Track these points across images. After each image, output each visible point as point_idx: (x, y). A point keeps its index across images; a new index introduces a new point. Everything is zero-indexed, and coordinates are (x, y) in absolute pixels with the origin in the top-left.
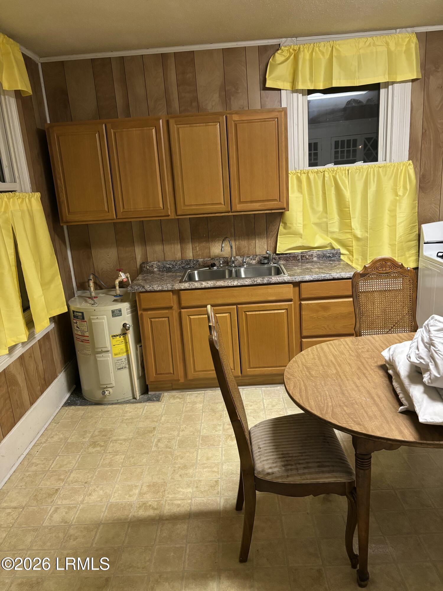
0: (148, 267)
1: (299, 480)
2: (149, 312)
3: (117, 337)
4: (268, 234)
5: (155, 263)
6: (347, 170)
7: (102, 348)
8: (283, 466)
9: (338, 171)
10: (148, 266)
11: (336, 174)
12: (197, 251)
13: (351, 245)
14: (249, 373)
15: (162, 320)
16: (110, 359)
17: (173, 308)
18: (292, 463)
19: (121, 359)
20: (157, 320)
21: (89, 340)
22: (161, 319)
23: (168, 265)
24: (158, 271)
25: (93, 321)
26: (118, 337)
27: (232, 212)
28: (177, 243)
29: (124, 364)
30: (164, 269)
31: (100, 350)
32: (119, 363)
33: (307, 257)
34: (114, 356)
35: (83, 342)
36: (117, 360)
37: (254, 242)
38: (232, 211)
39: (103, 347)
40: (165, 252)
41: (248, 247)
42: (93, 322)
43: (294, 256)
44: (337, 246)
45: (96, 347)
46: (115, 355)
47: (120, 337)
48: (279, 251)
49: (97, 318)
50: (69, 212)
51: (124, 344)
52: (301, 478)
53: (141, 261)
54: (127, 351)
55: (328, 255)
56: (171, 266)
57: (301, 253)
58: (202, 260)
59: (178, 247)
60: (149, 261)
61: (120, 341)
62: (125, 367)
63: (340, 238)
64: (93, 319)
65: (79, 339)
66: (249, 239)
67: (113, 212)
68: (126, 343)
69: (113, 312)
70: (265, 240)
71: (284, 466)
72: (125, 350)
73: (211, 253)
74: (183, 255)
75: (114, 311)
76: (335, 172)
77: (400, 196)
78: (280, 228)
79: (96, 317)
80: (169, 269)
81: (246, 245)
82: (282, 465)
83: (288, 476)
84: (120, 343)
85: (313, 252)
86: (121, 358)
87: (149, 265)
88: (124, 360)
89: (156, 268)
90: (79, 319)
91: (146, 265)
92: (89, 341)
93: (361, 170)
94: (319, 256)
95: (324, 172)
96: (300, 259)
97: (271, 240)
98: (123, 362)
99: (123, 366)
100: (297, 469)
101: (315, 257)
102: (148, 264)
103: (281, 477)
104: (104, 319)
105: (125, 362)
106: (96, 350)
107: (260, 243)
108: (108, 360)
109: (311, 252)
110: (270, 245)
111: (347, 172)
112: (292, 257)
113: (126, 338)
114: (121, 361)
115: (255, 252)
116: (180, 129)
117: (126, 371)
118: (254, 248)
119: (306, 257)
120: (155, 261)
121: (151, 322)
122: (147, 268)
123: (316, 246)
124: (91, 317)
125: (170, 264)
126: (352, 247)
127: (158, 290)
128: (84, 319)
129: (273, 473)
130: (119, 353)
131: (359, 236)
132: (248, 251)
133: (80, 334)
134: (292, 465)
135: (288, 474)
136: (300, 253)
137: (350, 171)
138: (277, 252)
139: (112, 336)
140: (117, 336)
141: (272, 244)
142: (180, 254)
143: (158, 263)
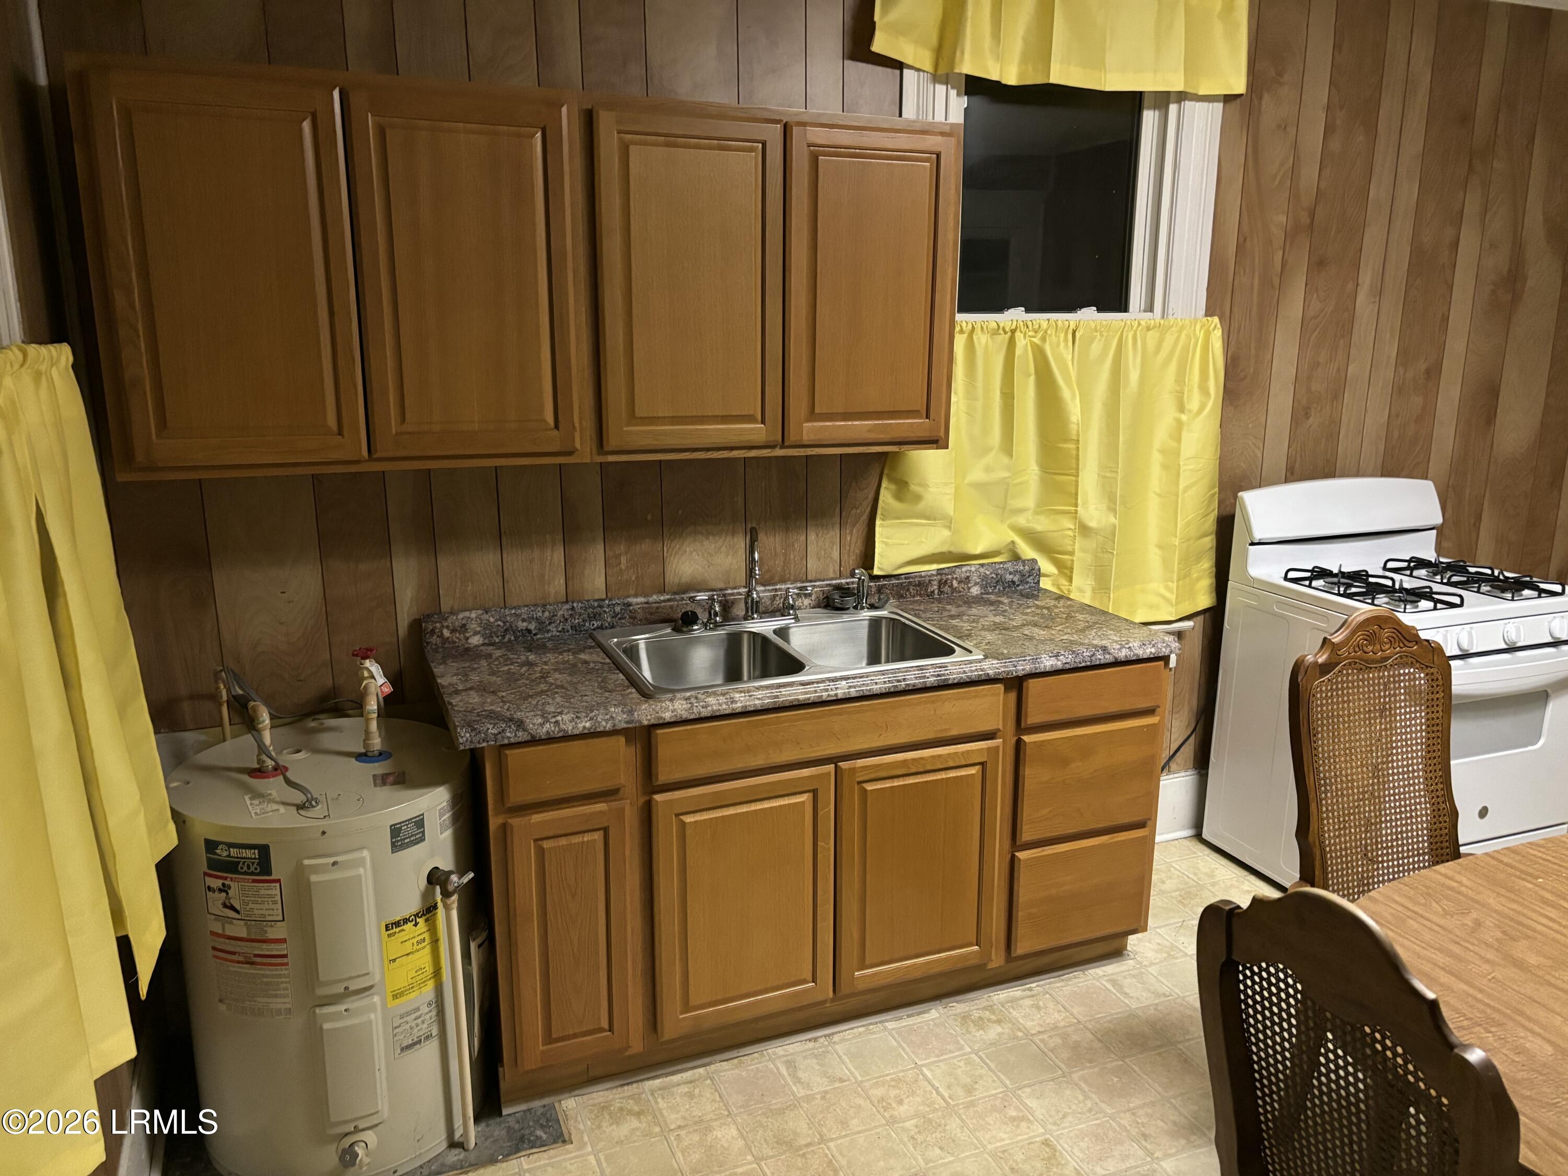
0: (446, 633)
2: (536, 818)
3: (405, 927)
4: (844, 514)
5: (473, 615)
6: (1070, 331)
7: (350, 978)
9: (1049, 332)
10: (448, 627)
11: (1043, 339)
12: (621, 569)
13: (1070, 548)
14: (861, 986)
15: (583, 843)
16: (376, 1018)
17: (621, 792)
19: (418, 1009)
20: (563, 841)
21: (285, 956)
22: (576, 839)
23: (524, 620)
24: (483, 645)
25: (314, 878)
26: (410, 925)
27: (783, 446)
28: (554, 544)
29: (425, 1026)
30: (507, 637)
31: (340, 989)
32: (408, 1027)
33: (955, 584)
34: (391, 1003)
35: (252, 963)
36: (402, 1017)
37: (803, 538)
38: (786, 444)
39: (353, 974)
40: (505, 575)
41: (785, 554)
42: (315, 883)
43: (919, 582)
44: (1028, 552)
45: (323, 977)
46: (395, 997)
47: (416, 925)
48: (880, 569)
49: (334, 864)
50: (162, 424)
51: (427, 950)
53: (415, 609)
54: (437, 973)
55: (1009, 577)
56: (532, 626)
57: (938, 574)
58: (641, 600)
59: (558, 555)
60: (445, 607)
61: (415, 941)
62: (428, 1037)
63: (1039, 528)
64: (315, 869)
65: (234, 953)
66: (787, 530)
67: (358, 431)
68: (435, 942)
69: (395, 831)
70: (835, 533)
72: (429, 969)
73: (667, 575)
74: (570, 583)
75: (400, 828)
76: (1040, 335)
77: (1190, 411)
78: (881, 498)
79: (331, 860)
80: (523, 636)
81: (778, 549)
84: (415, 947)
85: (969, 568)
86: (416, 1006)
87: (449, 623)
88: (425, 1009)
89: (476, 633)
90: (245, 873)
91: (438, 625)
92: (285, 960)
93: (1105, 334)
94: (985, 583)
95: (1013, 332)
96: (936, 592)
97: (851, 533)
98: (420, 1017)
99: (421, 1033)
101: (976, 584)
102: (446, 620)
104: (361, 862)
105: (428, 1016)
106: (322, 991)
107: (820, 544)
108: (370, 1021)
109: (964, 569)
110: (847, 548)
111: (1070, 336)
112: (915, 586)
113: (434, 921)
114: (413, 1016)
115: (804, 569)
116: (632, 148)
117: (431, 1049)
118: (802, 559)
119: (951, 586)
120: (470, 610)
121: (541, 852)
122: (441, 635)
123: (978, 550)
124: (306, 862)
125: (530, 619)
126: (1072, 553)
127: (576, 732)
128: (270, 874)
130: (411, 987)
131: (1093, 524)
132: (783, 566)
133: (244, 934)
136: (934, 573)
137: (1078, 335)
138: (876, 572)
139: (387, 926)
140: (406, 921)
141: (852, 545)
142: (562, 581)
143: (485, 617)
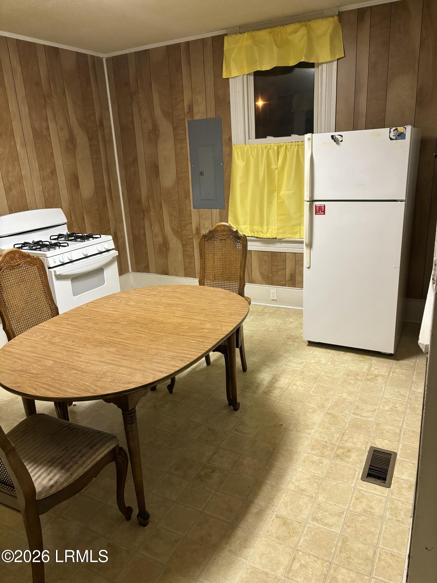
1: (83, 470)
8: (61, 470)
18: (67, 461)
52: (83, 467)
71: (62, 468)
82: (59, 469)
83: (72, 475)
100: (76, 463)
103: (66, 480)
129: (56, 482)
134: (68, 463)
135: (71, 473)
